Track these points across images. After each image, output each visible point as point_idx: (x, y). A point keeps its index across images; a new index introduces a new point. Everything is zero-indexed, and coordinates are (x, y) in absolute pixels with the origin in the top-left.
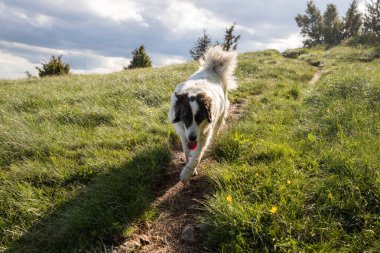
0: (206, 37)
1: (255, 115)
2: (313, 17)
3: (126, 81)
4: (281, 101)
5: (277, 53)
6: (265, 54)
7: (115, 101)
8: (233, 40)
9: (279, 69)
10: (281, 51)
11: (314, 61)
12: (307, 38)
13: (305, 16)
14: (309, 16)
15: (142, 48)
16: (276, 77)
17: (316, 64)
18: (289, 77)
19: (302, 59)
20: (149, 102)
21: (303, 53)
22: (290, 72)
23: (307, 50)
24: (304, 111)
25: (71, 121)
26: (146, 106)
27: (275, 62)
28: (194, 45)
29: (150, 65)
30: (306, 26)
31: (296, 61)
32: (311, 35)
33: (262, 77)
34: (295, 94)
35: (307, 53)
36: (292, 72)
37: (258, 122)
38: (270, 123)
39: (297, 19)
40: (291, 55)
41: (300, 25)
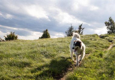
0: (72, 27)
1: (85, 64)
2: (111, 23)
3: (39, 46)
4: (96, 58)
5: (98, 35)
6: (93, 36)
7: (33, 55)
8: (82, 29)
9: (97, 43)
10: (99, 35)
11: (110, 40)
12: (109, 30)
13: (108, 22)
14: (110, 23)
15: (47, 30)
16: (96, 46)
17: (111, 41)
18: (101, 47)
19: (106, 39)
20: (46, 56)
21: (107, 36)
22: (101, 45)
23: (108, 35)
24: (103, 63)
25: (14, 65)
26: (45, 58)
27: (96, 40)
28: (67, 30)
29: (49, 37)
30: (108, 26)
31: (104, 40)
32: (110, 29)
33: (90, 46)
34: (101, 55)
35: (108, 36)
36: (102, 44)
37: (86, 68)
38: (91, 68)
39: (105, 23)
40: (102, 37)
41: (106, 25)
